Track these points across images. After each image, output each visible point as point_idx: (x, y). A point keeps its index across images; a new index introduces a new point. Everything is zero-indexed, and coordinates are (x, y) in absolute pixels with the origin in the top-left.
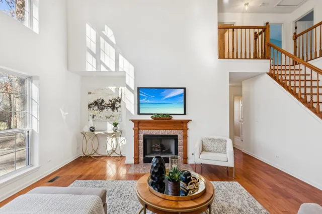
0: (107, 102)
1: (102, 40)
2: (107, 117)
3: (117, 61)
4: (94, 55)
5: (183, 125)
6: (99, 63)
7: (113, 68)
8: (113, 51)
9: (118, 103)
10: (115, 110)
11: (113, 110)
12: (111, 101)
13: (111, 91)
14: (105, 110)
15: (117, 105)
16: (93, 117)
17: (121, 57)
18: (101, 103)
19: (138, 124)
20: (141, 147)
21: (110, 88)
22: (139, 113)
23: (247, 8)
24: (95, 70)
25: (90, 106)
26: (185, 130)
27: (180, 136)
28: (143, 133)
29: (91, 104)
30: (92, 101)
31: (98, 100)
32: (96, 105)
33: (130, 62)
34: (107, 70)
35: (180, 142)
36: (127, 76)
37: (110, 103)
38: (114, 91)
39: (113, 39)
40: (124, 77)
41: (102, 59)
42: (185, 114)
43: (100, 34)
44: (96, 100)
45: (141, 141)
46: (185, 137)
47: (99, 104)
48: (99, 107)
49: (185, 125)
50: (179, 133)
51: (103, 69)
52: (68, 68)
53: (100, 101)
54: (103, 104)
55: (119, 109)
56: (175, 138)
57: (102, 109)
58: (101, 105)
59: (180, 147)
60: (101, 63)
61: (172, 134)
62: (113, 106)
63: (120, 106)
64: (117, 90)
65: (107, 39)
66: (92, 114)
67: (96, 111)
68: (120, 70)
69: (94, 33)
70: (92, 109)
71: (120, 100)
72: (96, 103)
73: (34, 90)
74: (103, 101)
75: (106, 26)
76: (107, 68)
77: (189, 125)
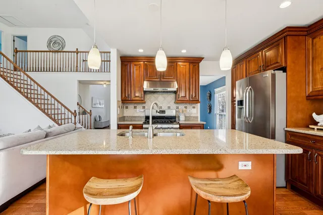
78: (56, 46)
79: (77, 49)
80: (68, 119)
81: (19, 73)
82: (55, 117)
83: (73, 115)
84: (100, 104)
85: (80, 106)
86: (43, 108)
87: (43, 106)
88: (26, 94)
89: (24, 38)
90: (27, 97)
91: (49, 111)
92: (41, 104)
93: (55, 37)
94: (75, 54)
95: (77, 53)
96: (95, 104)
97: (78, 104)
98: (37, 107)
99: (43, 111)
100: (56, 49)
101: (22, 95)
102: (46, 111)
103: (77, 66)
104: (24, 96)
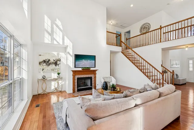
0: (52, 61)
1: (55, 26)
2: (52, 70)
3: (63, 39)
4: (50, 34)
5: (94, 72)
6: (53, 39)
7: (61, 43)
8: (61, 34)
9: (59, 61)
10: (57, 66)
11: (56, 65)
12: (55, 61)
13: (54, 55)
14: (51, 66)
15: (58, 63)
16: (43, 70)
17: (65, 37)
18: (48, 62)
19: (75, 72)
20: (76, 84)
21: (54, 53)
22: (75, 67)
23: (112, 24)
24: (50, 43)
25: (40, 63)
26: (95, 74)
27: (93, 77)
28: (77, 77)
29: (41, 62)
30: (42, 60)
31: (46, 59)
32: (44, 63)
33: (70, 41)
34: (58, 44)
35: (93, 80)
37: (54, 61)
38: (56, 55)
39: (61, 27)
41: (55, 37)
42: (95, 67)
43: (53, 23)
44: (45, 59)
45: (76, 81)
46: (95, 77)
47: (47, 62)
48: (46, 64)
49: (95, 72)
50: (92, 76)
51: (55, 42)
52: (31, 40)
53: (48, 60)
54: (49, 62)
55: (59, 65)
56: (91, 78)
57: (49, 65)
58: (48, 63)
59: (93, 82)
60: (54, 39)
61: (87, 77)
62: (56, 64)
63: (60, 64)
64: (58, 54)
65: (57, 26)
66: (42, 68)
67: (44, 67)
70: (41, 65)
71: (60, 60)
72: (44, 61)
74: (49, 60)
75: (57, 19)
76: (58, 42)
77: (97, 72)
78: (145, 29)
79: (161, 26)
80: (155, 76)
81: (128, 50)
82: (148, 75)
83: (161, 74)
84: (176, 64)
85: (163, 67)
86: (141, 68)
87: (141, 67)
88: (132, 61)
89: (129, 32)
90: (133, 63)
91: (145, 70)
92: (140, 66)
93: (144, 24)
94: (159, 30)
95: (161, 29)
96: (172, 65)
97: (162, 66)
98: (138, 68)
99: (141, 70)
100: (145, 32)
101: (131, 61)
102: (143, 71)
103: (161, 38)
104: (131, 62)
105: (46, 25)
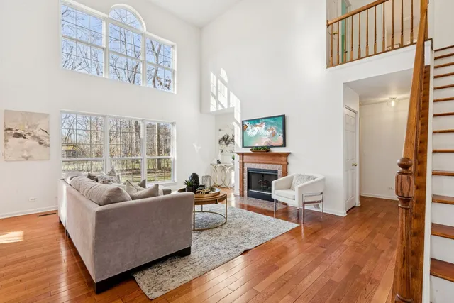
0: (231, 137)
1: (219, 82)
3: (229, 98)
4: (215, 97)
6: (218, 103)
7: (226, 107)
8: (226, 89)
17: (231, 94)
19: (242, 156)
20: (246, 180)
22: (243, 146)
24: (215, 110)
25: (220, 142)
26: (285, 165)
28: (247, 166)
29: (221, 140)
30: (221, 137)
32: (223, 141)
34: (222, 109)
36: (235, 111)
37: (233, 138)
39: (226, 80)
40: (233, 113)
41: (219, 99)
42: (284, 145)
43: (218, 78)
45: (246, 174)
46: (285, 173)
48: (225, 142)
49: (284, 159)
50: (279, 168)
51: (220, 108)
52: (201, 112)
53: (226, 137)
56: (275, 173)
57: (227, 144)
58: (227, 140)
61: (272, 169)
65: (223, 81)
66: (221, 149)
67: (224, 146)
68: (231, 106)
69: (215, 77)
70: (221, 144)
72: (224, 138)
73: (174, 132)
74: (228, 136)
75: (222, 69)
76: (222, 106)
105: (211, 86)
